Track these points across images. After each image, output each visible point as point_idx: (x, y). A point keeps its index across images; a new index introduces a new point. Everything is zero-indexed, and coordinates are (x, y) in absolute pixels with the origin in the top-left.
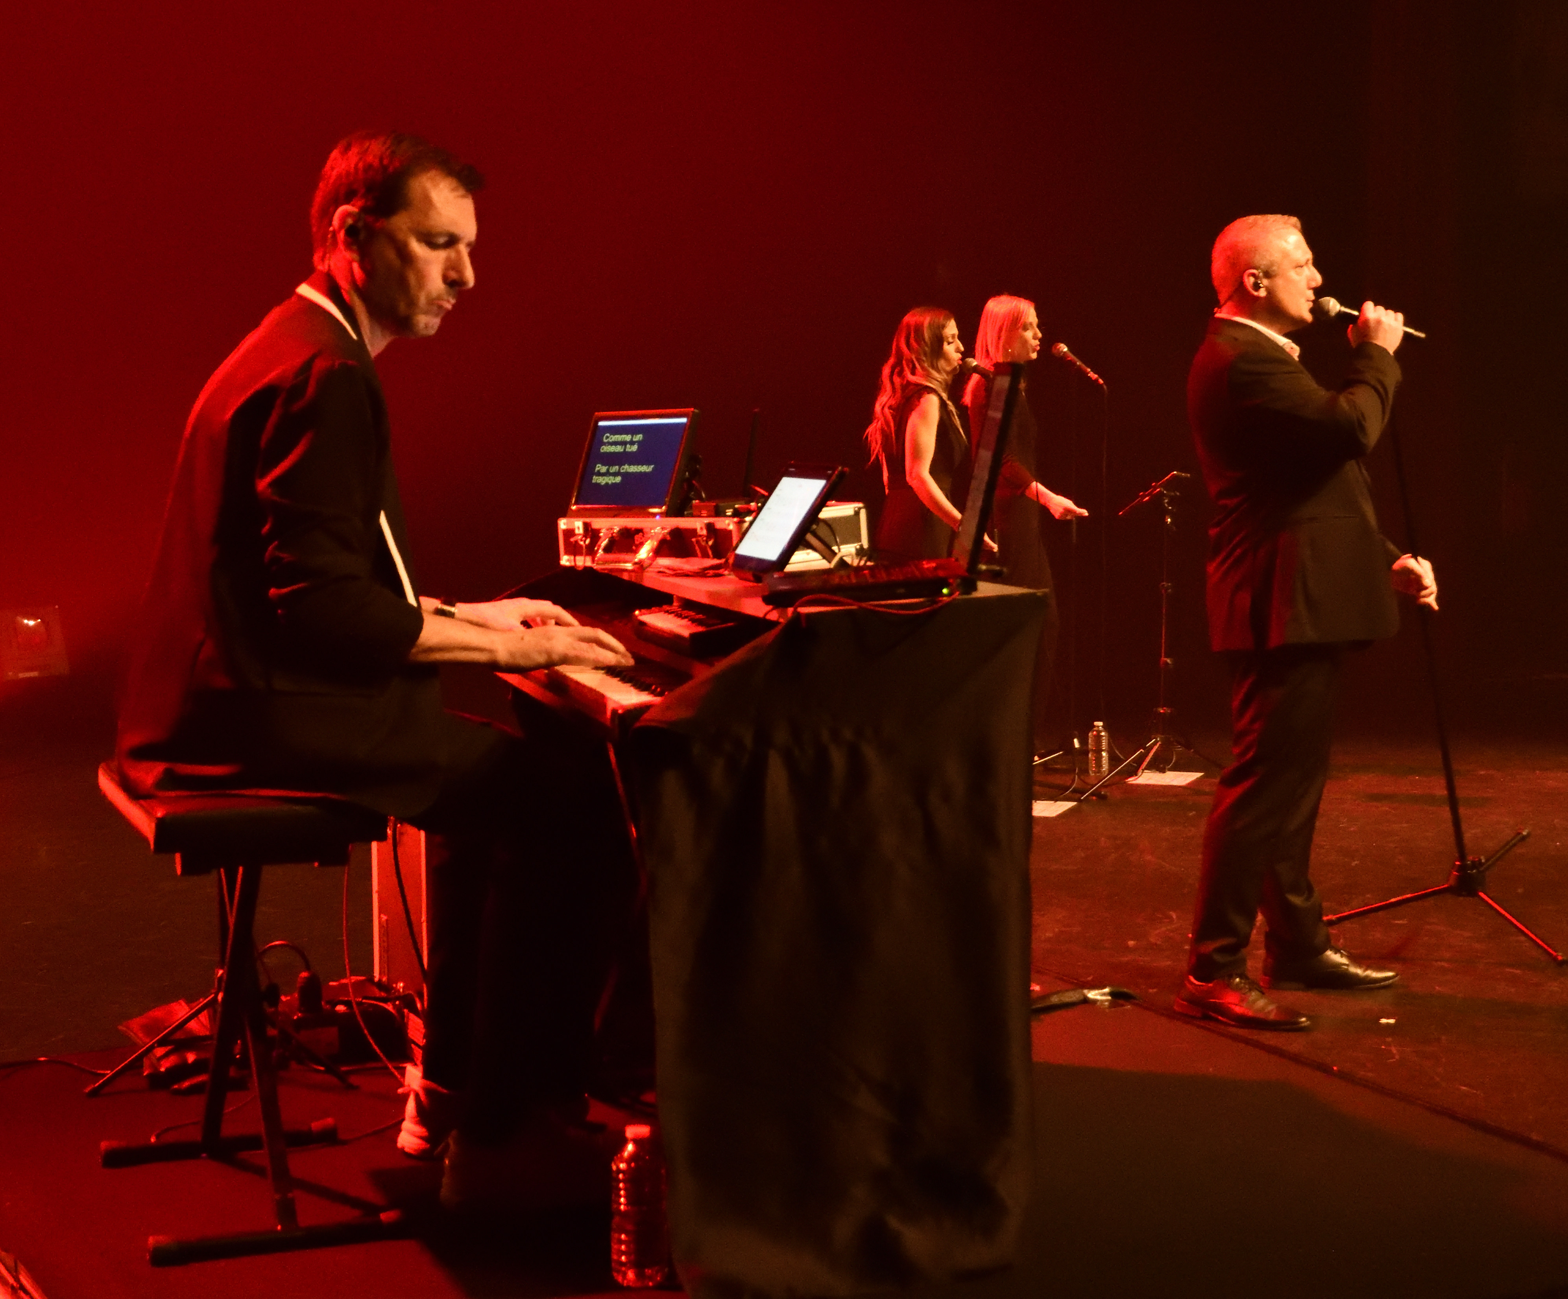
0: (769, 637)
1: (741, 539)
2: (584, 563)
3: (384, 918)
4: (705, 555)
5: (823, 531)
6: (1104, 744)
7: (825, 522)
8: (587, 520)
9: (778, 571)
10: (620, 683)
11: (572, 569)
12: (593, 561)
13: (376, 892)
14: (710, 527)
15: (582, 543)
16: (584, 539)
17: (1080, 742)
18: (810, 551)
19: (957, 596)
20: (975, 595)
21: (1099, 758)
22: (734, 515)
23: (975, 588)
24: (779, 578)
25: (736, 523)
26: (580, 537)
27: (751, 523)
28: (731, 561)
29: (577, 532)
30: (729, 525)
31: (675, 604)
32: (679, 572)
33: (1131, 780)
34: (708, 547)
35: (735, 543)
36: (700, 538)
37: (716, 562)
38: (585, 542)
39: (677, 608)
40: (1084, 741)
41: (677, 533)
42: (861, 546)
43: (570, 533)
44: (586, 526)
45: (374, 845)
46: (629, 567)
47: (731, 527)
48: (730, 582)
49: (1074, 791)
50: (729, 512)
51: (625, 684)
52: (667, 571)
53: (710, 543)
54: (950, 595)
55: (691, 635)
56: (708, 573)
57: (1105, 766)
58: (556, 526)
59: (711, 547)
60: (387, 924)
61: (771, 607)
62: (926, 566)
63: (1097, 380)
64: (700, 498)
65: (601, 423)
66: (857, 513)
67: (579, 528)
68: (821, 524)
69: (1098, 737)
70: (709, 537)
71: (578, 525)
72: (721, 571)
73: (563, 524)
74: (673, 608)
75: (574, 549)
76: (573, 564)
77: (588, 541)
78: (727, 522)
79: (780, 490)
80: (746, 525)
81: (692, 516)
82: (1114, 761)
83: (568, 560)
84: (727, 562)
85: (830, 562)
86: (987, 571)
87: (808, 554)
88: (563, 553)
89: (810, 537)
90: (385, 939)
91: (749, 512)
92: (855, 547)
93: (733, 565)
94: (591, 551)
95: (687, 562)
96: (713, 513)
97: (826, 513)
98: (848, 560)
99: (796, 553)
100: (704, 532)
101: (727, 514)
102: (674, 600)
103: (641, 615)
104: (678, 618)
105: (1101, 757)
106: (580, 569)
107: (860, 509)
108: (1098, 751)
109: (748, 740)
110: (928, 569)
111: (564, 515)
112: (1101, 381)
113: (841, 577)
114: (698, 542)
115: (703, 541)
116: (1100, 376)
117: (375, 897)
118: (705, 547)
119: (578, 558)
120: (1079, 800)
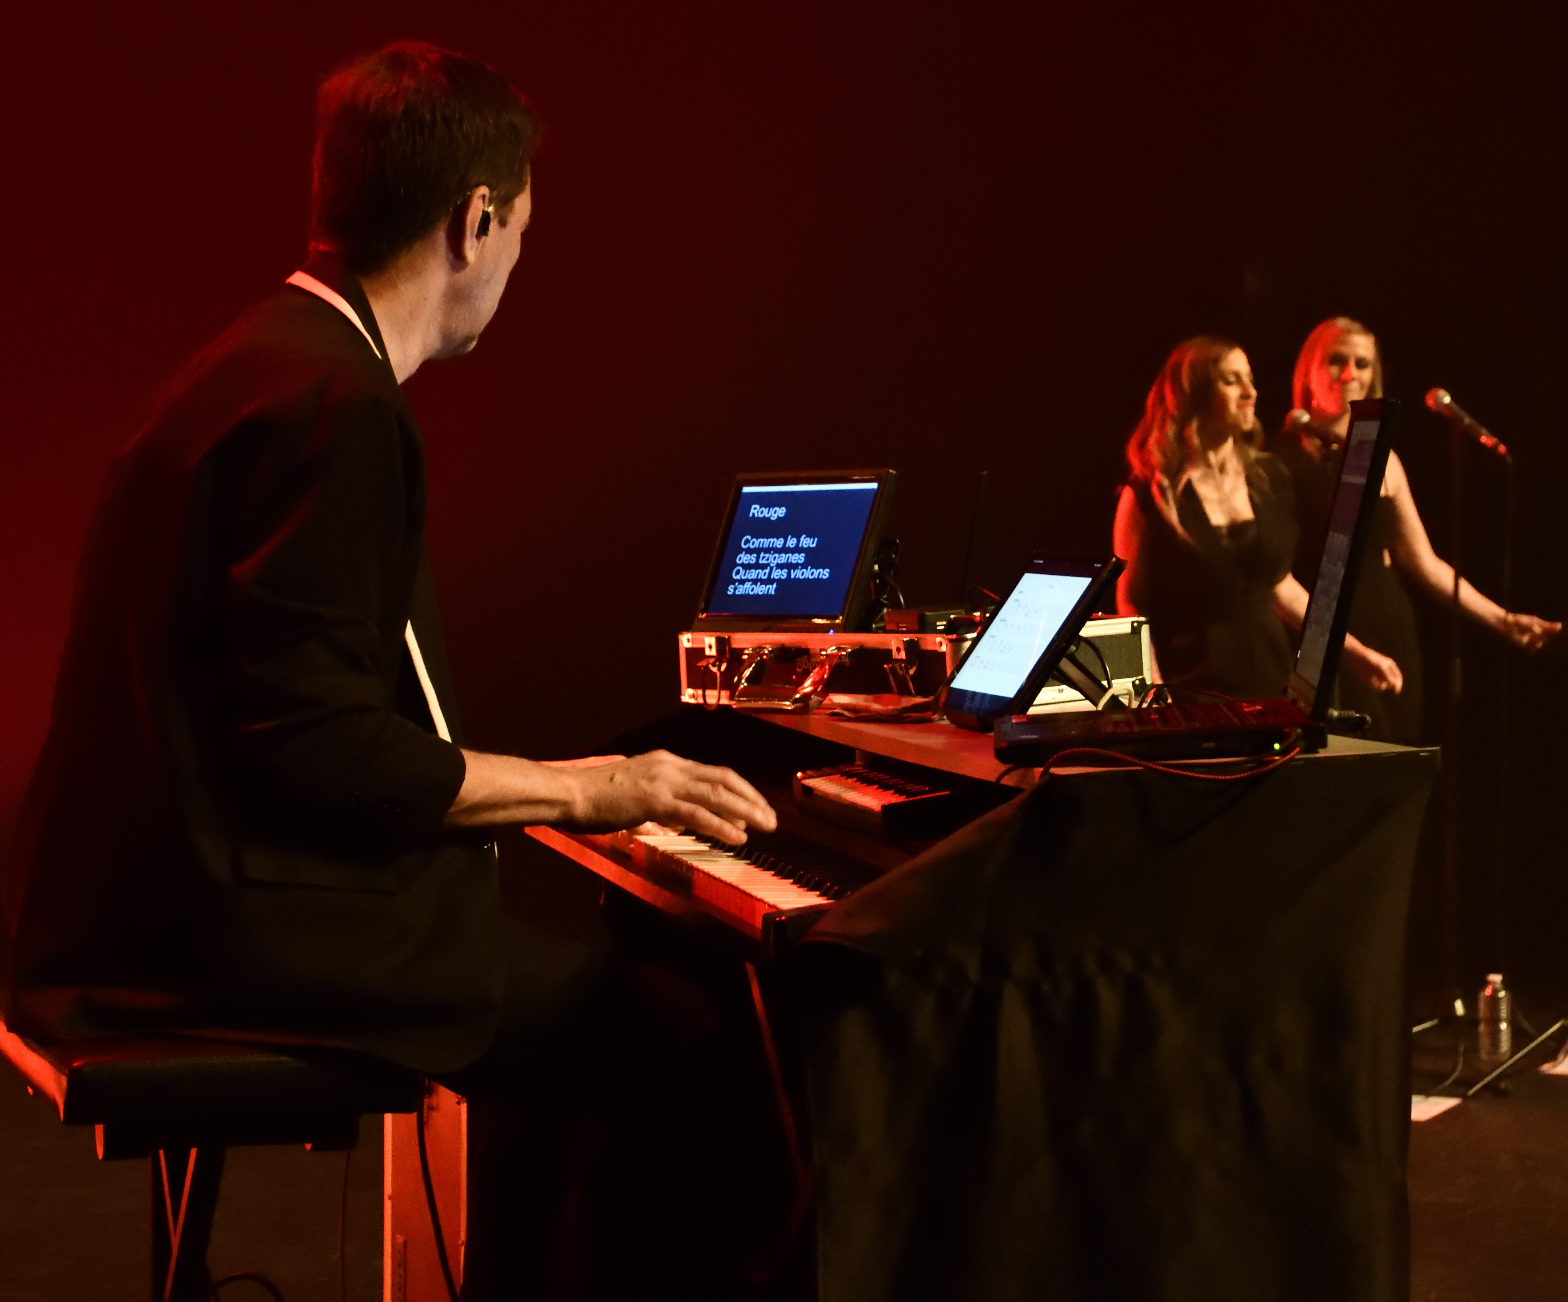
0: (1004, 810)
1: (958, 667)
2: (719, 700)
3: (400, 1239)
4: (904, 691)
5: (1085, 656)
6: (1504, 1012)
7: (1088, 641)
8: (722, 635)
9: (1019, 714)
10: (775, 878)
11: (699, 709)
12: (731, 698)
13: (390, 1198)
14: (911, 647)
15: (714, 669)
16: (717, 663)
17: (1466, 1005)
18: (1065, 687)
19: (1296, 754)
20: (1322, 753)
21: (1495, 1032)
22: (947, 631)
23: (1324, 745)
24: (1017, 723)
25: (951, 641)
26: (712, 661)
27: (976, 642)
28: (943, 699)
29: (708, 652)
30: (941, 644)
31: (858, 763)
32: (863, 714)
33: (1547, 1068)
34: (908, 678)
35: (949, 671)
36: (897, 665)
37: (919, 700)
38: (719, 669)
39: (861, 768)
40: (1471, 1005)
41: (861, 653)
42: (1143, 681)
43: (696, 653)
44: (722, 644)
45: (388, 1118)
46: (788, 706)
47: (944, 648)
48: (942, 730)
49: (1456, 1082)
50: (941, 625)
51: (783, 881)
52: (846, 713)
53: (911, 672)
54: (1282, 753)
55: (883, 807)
56: (909, 717)
57: (1505, 1044)
58: (676, 642)
59: (913, 678)
60: (405, 1247)
61: (1008, 766)
62: (1247, 710)
63: (1495, 448)
64: (894, 604)
65: (746, 490)
66: (1136, 630)
67: (710, 647)
68: (1082, 644)
69: (1494, 1000)
70: (909, 662)
71: (709, 642)
72: (928, 714)
73: (686, 640)
74: (855, 768)
75: (701, 680)
76: (701, 701)
77: (723, 667)
78: (938, 639)
79: (1021, 592)
80: (967, 644)
81: (885, 631)
82: (1519, 1037)
83: (693, 696)
84: (937, 700)
85: (1096, 704)
86: (1340, 719)
87: (1061, 691)
88: (686, 686)
89: (1065, 665)
90: (402, 1271)
91: (971, 625)
92: (1134, 683)
93: (946, 704)
94: (728, 683)
95: (876, 701)
96: (916, 627)
97: (1091, 629)
98: (1125, 700)
99: (1044, 689)
100: (903, 655)
101: (939, 628)
102: (857, 756)
103: (806, 779)
104: (862, 783)
105: (1499, 1031)
106: (712, 708)
107: (1140, 624)
108: (1494, 1021)
109: (973, 970)
110: (1250, 713)
111: (688, 629)
112: (1502, 448)
113: (1116, 724)
114: (893, 670)
115: (901, 668)
116: (1502, 440)
117: (388, 1204)
118: (904, 678)
119: (708, 692)
120: (1464, 1097)
